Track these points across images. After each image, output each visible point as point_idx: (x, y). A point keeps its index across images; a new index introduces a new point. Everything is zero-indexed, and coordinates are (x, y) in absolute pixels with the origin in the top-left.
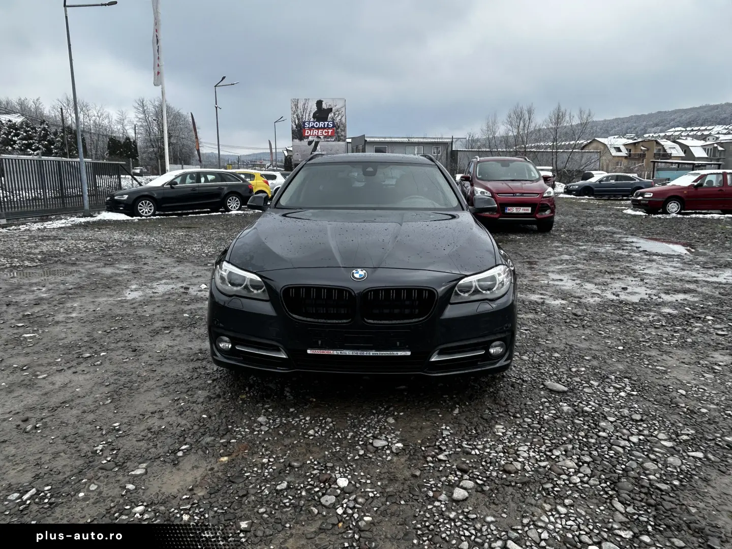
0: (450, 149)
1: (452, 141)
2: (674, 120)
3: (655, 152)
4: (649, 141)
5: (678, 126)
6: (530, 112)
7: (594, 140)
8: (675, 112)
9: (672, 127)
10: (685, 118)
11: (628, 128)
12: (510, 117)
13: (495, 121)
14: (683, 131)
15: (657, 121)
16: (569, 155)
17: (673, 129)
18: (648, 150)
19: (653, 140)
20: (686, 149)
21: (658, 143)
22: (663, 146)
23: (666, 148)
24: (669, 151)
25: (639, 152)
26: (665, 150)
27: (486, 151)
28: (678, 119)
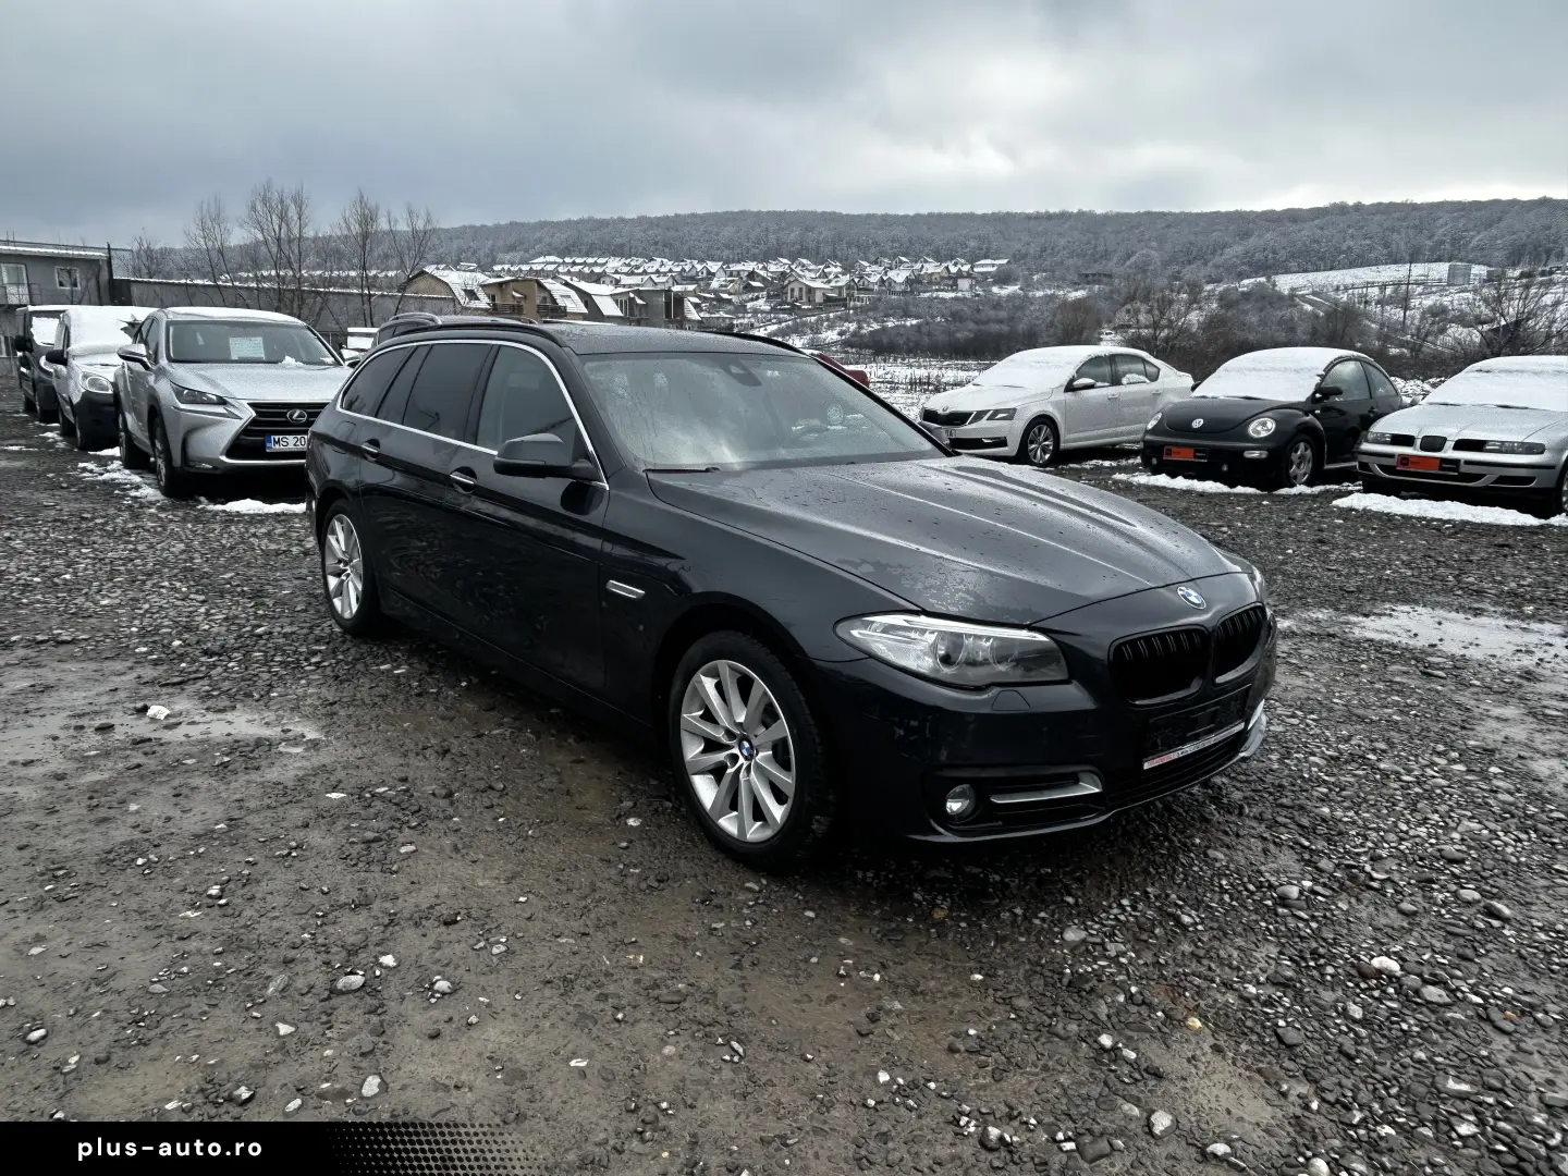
0: (104, 276)
1: (110, 258)
2: (540, 240)
3: (538, 302)
4: (525, 280)
5: (549, 254)
6: (299, 203)
7: (423, 273)
8: (542, 225)
9: (540, 254)
10: (560, 238)
11: (461, 251)
12: (254, 208)
13: (218, 215)
14: (559, 264)
15: (511, 240)
16: (397, 302)
17: (541, 259)
18: (525, 297)
19: (531, 280)
20: (587, 298)
21: (541, 286)
22: (549, 292)
23: (556, 296)
24: (561, 302)
25: (511, 302)
26: (554, 301)
27: (204, 286)
28: (548, 240)
